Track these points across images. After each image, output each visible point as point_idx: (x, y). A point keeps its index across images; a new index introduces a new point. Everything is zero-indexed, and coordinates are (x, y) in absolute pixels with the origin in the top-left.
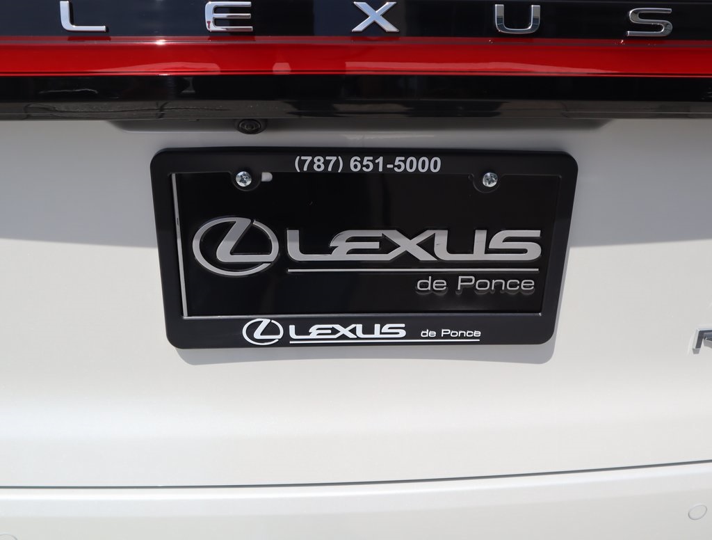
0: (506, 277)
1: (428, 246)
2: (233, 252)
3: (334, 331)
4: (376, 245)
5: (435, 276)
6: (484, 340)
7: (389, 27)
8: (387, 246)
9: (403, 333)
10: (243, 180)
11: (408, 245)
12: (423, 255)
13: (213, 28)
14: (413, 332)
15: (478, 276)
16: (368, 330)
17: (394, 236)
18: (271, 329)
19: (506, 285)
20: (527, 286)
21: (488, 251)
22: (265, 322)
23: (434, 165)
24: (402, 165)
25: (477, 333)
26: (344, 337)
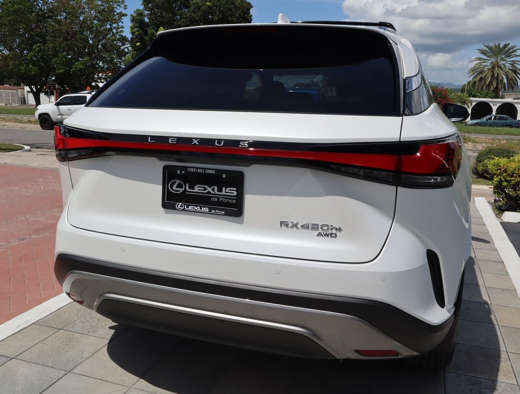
0: (230, 199)
1: (213, 190)
2: (176, 187)
3: (194, 208)
4: (203, 189)
5: (215, 197)
6: (225, 215)
7: (197, 143)
8: (205, 189)
9: (208, 210)
10: (179, 172)
11: (209, 189)
12: (212, 192)
13: (170, 142)
14: (210, 210)
15: (224, 198)
16: (201, 209)
17: (206, 187)
18: (181, 206)
19: (230, 201)
20: (234, 201)
21: (226, 192)
22: (181, 204)
23: (213, 172)
24: (207, 171)
25: (224, 212)
26: (196, 210)
